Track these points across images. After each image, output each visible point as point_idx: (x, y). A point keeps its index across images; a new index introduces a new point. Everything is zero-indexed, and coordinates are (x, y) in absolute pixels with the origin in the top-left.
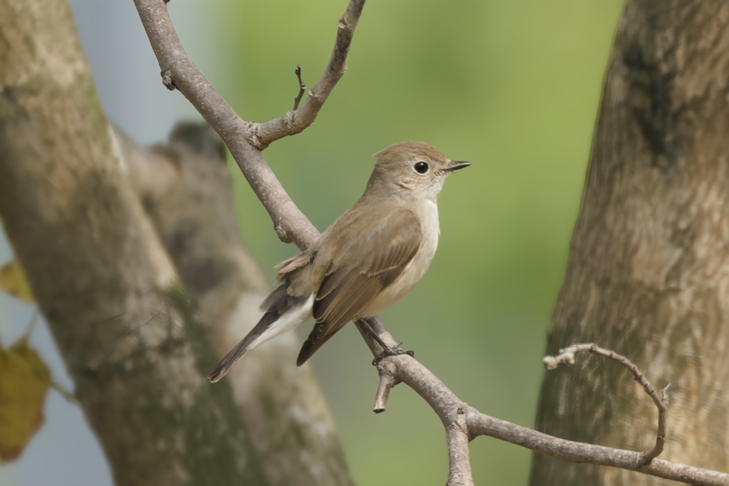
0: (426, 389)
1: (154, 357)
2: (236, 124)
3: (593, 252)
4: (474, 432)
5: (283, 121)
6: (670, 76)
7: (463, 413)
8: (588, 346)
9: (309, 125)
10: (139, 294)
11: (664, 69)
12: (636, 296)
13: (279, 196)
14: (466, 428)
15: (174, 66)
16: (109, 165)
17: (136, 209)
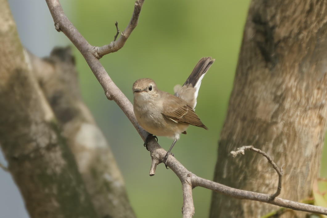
0: (173, 166)
1: (43, 152)
2: (88, 47)
3: (239, 105)
4: (194, 185)
5: (109, 46)
6: (273, 28)
7: (189, 176)
8: (249, 147)
9: (121, 48)
10: (37, 124)
11: (271, 24)
12: (258, 125)
13: (107, 79)
14: (191, 183)
15: (60, 22)
16: (24, 66)
17: (36, 86)
